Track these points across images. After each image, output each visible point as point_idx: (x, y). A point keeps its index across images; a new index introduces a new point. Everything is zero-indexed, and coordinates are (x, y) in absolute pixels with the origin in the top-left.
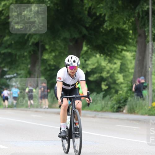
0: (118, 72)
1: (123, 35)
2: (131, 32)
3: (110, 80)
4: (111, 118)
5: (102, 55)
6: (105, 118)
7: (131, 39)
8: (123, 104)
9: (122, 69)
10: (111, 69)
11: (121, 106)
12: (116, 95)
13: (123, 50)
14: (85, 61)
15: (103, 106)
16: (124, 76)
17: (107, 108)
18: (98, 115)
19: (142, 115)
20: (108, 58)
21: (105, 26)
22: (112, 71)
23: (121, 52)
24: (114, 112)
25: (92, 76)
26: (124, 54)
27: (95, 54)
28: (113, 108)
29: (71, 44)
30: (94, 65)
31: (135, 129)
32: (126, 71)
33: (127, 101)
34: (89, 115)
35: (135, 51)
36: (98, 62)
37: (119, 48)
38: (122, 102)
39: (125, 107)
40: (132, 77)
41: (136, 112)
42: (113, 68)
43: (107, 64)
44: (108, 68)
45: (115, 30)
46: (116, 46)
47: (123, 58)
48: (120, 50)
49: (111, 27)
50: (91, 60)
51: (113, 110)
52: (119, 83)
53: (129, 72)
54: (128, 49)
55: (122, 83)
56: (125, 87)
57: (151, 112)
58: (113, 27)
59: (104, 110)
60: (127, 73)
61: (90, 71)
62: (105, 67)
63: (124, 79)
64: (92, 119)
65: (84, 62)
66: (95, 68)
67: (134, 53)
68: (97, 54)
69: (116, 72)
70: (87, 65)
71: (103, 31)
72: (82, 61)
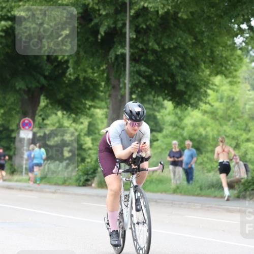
0: (85, 135)
1: (91, 87)
2: (103, 84)
4: (76, 194)
5: (65, 112)
6: (68, 194)
7: (102, 92)
8: (91, 176)
9: (91, 131)
10: (76, 130)
11: (89, 178)
12: (83, 164)
13: (91, 106)
14: (43, 119)
15: (66, 178)
16: (92, 140)
17: (71, 181)
18: (59, 190)
20: (73, 116)
21: (67, 74)
23: (89, 109)
24: (79, 186)
26: (93, 112)
27: (55, 111)
28: (79, 181)
29: (26, 97)
30: (54, 126)
32: (95, 133)
33: (96, 171)
34: (47, 190)
35: (108, 108)
36: (59, 121)
37: (86, 104)
38: (90, 173)
39: (94, 179)
42: (79, 129)
43: (71, 125)
45: (82, 80)
46: (84, 101)
47: (92, 116)
48: (88, 106)
49: (76, 75)
50: (50, 118)
51: (79, 184)
52: (87, 149)
53: (100, 135)
54: (98, 105)
55: (90, 149)
56: (94, 154)
58: (79, 75)
59: (67, 183)
60: (97, 136)
62: (68, 127)
63: (93, 144)
64: (51, 194)
65: (41, 121)
67: (105, 110)
68: (58, 110)
69: (82, 134)
70: (46, 124)
71: (67, 82)
72: (38, 119)
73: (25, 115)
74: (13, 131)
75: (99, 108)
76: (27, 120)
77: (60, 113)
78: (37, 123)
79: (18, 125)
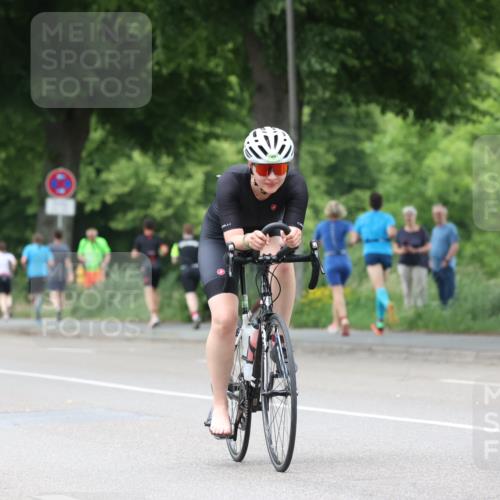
0: (198, 203)
2: (233, 79)
4: (183, 341)
6: (165, 340)
7: (233, 100)
10: (177, 192)
13: (208, 137)
14: (98, 172)
22: (178, 201)
25: (119, 216)
26: (215, 148)
27: (127, 151)
29: (53, 119)
30: (124, 184)
36: (136, 174)
37: (198, 131)
42: (183, 191)
43: (163, 181)
44: (167, 192)
46: (190, 124)
48: (201, 136)
49: (172, 66)
50: (114, 167)
54: (226, 133)
57: (304, 318)
58: (179, 65)
61: (115, 204)
62: (158, 188)
65: (93, 175)
66: (130, 193)
68: (132, 149)
69: (191, 201)
70: (106, 183)
72: (88, 171)
73: (56, 162)
75: (226, 138)
76: (61, 174)
77: (137, 155)
78: (83, 179)
79: (41, 187)
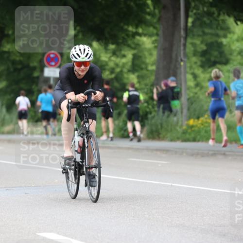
0: (129, 71)
1: (135, 8)
3: (116, 84)
4: (119, 148)
7: (149, 14)
9: (137, 65)
10: (117, 65)
16: (138, 77)
19: (172, 140)
20: (112, 47)
22: (118, 70)
26: (139, 40)
31: (160, 165)
32: (142, 69)
35: (157, 35)
37: (129, 31)
40: (153, 78)
41: (161, 136)
42: (121, 64)
43: (110, 58)
44: (111, 64)
47: (137, 46)
48: (131, 34)
53: (148, 70)
54: (145, 32)
57: (187, 136)
60: (144, 72)
62: (106, 62)
63: (139, 82)
67: (154, 38)
68: (92, 40)
69: (125, 70)
74: (34, 69)
75: (145, 35)
76: (53, 54)
77: (95, 44)
79: (41, 61)
